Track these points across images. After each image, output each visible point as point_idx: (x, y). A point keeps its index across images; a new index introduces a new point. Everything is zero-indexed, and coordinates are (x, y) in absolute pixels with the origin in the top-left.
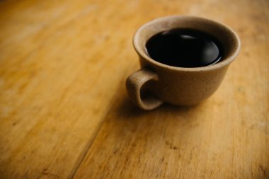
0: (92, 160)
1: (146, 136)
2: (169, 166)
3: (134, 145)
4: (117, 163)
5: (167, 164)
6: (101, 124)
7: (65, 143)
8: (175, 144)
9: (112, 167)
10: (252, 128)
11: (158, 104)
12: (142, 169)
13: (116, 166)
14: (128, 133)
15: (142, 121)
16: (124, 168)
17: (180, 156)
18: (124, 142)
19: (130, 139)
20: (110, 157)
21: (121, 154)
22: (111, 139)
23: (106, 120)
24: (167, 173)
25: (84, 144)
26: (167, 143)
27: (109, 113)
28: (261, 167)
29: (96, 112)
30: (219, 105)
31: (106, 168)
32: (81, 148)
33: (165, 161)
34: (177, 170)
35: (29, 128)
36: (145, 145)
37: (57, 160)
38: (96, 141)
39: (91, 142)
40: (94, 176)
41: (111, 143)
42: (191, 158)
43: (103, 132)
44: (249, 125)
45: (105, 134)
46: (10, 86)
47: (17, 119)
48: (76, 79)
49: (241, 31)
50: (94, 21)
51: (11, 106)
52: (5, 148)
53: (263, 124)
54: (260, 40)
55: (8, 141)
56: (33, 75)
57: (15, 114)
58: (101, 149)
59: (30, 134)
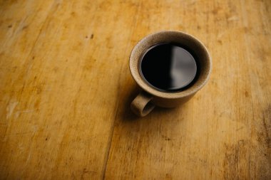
0: (115, 158)
1: (147, 133)
2: (166, 153)
3: (140, 142)
4: (132, 157)
5: (165, 152)
6: (113, 129)
7: (91, 148)
8: (168, 137)
9: (129, 159)
10: (221, 116)
11: (153, 108)
12: (149, 158)
13: (131, 159)
14: (134, 133)
16: (137, 159)
17: (173, 145)
18: (133, 141)
19: (136, 138)
20: (126, 153)
21: (133, 150)
22: (123, 140)
23: (115, 125)
24: (166, 158)
25: (105, 146)
26: (163, 136)
27: (116, 119)
29: (106, 119)
30: (198, 99)
31: (126, 161)
32: (104, 150)
33: (164, 149)
34: (172, 155)
35: (59, 141)
36: (148, 141)
37: (90, 161)
38: (112, 143)
39: (110, 144)
40: (119, 168)
41: (124, 143)
42: (180, 145)
43: (116, 135)
44: (219, 114)
45: (118, 136)
46: (26, 106)
47: (47, 135)
48: (80, 90)
49: (215, 12)
50: (73, 14)
51: (35, 124)
52: (49, 159)
53: (229, 111)
54: (232, 21)
55: (48, 154)
56: (40, 91)
57: (42, 130)
58: (118, 148)
59: (62, 145)
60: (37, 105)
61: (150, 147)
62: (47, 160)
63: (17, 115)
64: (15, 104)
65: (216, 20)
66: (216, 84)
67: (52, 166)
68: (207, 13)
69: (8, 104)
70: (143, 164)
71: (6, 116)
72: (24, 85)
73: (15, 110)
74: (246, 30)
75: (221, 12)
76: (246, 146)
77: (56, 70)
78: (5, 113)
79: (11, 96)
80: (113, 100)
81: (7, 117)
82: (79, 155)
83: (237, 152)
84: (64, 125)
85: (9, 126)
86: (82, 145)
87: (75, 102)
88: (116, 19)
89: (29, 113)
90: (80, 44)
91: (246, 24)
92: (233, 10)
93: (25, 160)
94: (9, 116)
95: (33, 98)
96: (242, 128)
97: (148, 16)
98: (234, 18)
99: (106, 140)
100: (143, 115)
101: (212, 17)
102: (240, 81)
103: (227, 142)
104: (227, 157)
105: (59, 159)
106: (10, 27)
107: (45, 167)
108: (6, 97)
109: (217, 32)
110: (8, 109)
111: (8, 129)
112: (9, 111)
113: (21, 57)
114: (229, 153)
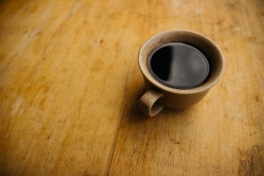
0: (119, 160)
1: (155, 135)
2: (176, 158)
3: (147, 144)
4: (138, 160)
5: (174, 156)
6: (118, 129)
7: (94, 149)
8: (178, 140)
9: (135, 163)
10: (232, 120)
11: (161, 108)
12: (157, 162)
13: (137, 163)
14: (141, 135)
15: (149, 124)
16: (144, 163)
17: (182, 149)
18: (139, 143)
19: (143, 140)
20: (132, 156)
21: (139, 153)
22: (129, 142)
23: (121, 126)
24: (175, 163)
25: (109, 148)
26: (171, 140)
27: (122, 119)
28: (239, 149)
29: (111, 120)
30: (207, 102)
31: (131, 165)
32: (108, 152)
33: (172, 153)
34: (181, 160)
35: (61, 140)
36: (156, 144)
37: (93, 163)
38: (117, 145)
39: (114, 146)
40: (123, 172)
41: (130, 145)
42: (190, 149)
43: (122, 136)
44: (230, 117)
45: (124, 138)
46: (31, 103)
47: (49, 133)
48: (86, 90)
49: (219, 23)
50: (85, 22)
51: (39, 122)
52: (49, 159)
53: (240, 115)
54: (236, 32)
55: (49, 153)
56: (47, 89)
57: (45, 128)
58: (123, 150)
59: (64, 145)
60: (42, 103)
61: (158, 150)
62: (46, 159)
63: (22, 112)
64: (21, 102)
65: (221, 30)
66: (225, 88)
67: (52, 166)
68: (212, 24)
69: (14, 101)
70: (150, 168)
71: (10, 113)
72: (32, 83)
73: (21, 107)
74: (250, 39)
75: (225, 24)
76: (261, 153)
77: (64, 70)
78: (10, 109)
79: (18, 93)
80: (120, 101)
81: (12, 114)
82: (81, 156)
83: (252, 158)
84: (68, 123)
85: (12, 121)
86: (85, 145)
87: (81, 102)
88: (125, 27)
89: (34, 110)
90: (90, 48)
91: (250, 34)
92: (236, 22)
93: (24, 158)
94: (13, 112)
95: (39, 96)
96: (255, 133)
97: (156, 25)
98: (237, 29)
99: (110, 141)
100: (152, 115)
101: (216, 27)
102: (249, 85)
103: (241, 148)
104: (241, 164)
105: (60, 160)
106: (26, 32)
107: (44, 167)
108: (13, 95)
109: (222, 41)
110: (13, 106)
111: (11, 126)
112: (14, 109)
113: (32, 58)
114: (243, 159)
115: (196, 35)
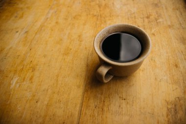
0: (86, 114)
1: (109, 95)
2: (123, 109)
3: (104, 102)
4: (98, 113)
5: (122, 108)
6: (84, 93)
7: (68, 107)
8: (124, 97)
9: (96, 115)
11: (112, 77)
12: (111, 113)
14: (99, 96)
15: (105, 88)
16: (102, 114)
17: (128, 103)
18: (98, 101)
19: (101, 99)
20: (94, 110)
21: (99, 108)
22: (92, 101)
23: (86, 91)
24: (123, 112)
25: (78, 106)
26: (120, 97)
27: (86, 86)
28: (166, 101)
29: (79, 87)
30: (143, 71)
31: (94, 116)
32: (78, 108)
33: (121, 107)
34: (127, 110)
35: (46, 103)
36: (110, 101)
37: (68, 117)
38: (84, 103)
39: (82, 104)
40: (89, 121)
41: (92, 103)
42: (133, 103)
43: (86, 97)
44: (159, 80)
45: (88, 98)
46: (24, 80)
47: (37, 98)
48: (61, 68)
49: (148, 17)
50: (57, 23)
51: (30, 92)
52: (38, 116)
53: (165, 78)
54: (160, 22)
55: (38, 112)
56: (34, 69)
57: (34, 96)
58: (88, 107)
59: (48, 106)
60: (31, 79)
61: (111, 105)
62: (37, 116)
63: (18, 86)
64: (16, 79)
65: (149, 22)
66: (154, 60)
67: (40, 120)
68: (143, 18)
69: (12, 79)
70: (106, 117)
71: (10, 87)
72: (24, 66)
73: (17, 82)
74: (170, 27)
75: (152, 17)
76: (181, 102)
77: (45, 56)
78: (10, 84)
79: (15, 74)
80: (84, 74)
82: (60, 112)
83: (175, 105)
84: (50, 91)
85: (12, 93)
86: (62, 105)
87: (57, 76)
88: (84, 24)
89: (26, 84)
90: (61, 40)
91: (169, 23)
92: (159, 16)
93: (21, 117)
94: (12, 86)
95: (29, 75)
96: (177, 89)
97: (105, 22)
98: (161, 20)
99: (79, 101)
100: (105, 81)
101: (146, 20)
103: (167, 100)
104: (168, 110)
105: (45, 116)
106: (17, 32)
107: (35, 121)
108: (11, 75)
109: (151, 29)
110: (11, 82)
111: (11, 95)
112: (12, 84)
113: (22, 50)
114: (169, 107)
115: (131, 26)
